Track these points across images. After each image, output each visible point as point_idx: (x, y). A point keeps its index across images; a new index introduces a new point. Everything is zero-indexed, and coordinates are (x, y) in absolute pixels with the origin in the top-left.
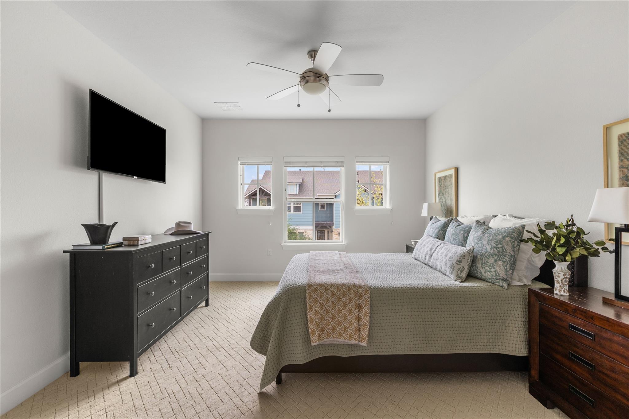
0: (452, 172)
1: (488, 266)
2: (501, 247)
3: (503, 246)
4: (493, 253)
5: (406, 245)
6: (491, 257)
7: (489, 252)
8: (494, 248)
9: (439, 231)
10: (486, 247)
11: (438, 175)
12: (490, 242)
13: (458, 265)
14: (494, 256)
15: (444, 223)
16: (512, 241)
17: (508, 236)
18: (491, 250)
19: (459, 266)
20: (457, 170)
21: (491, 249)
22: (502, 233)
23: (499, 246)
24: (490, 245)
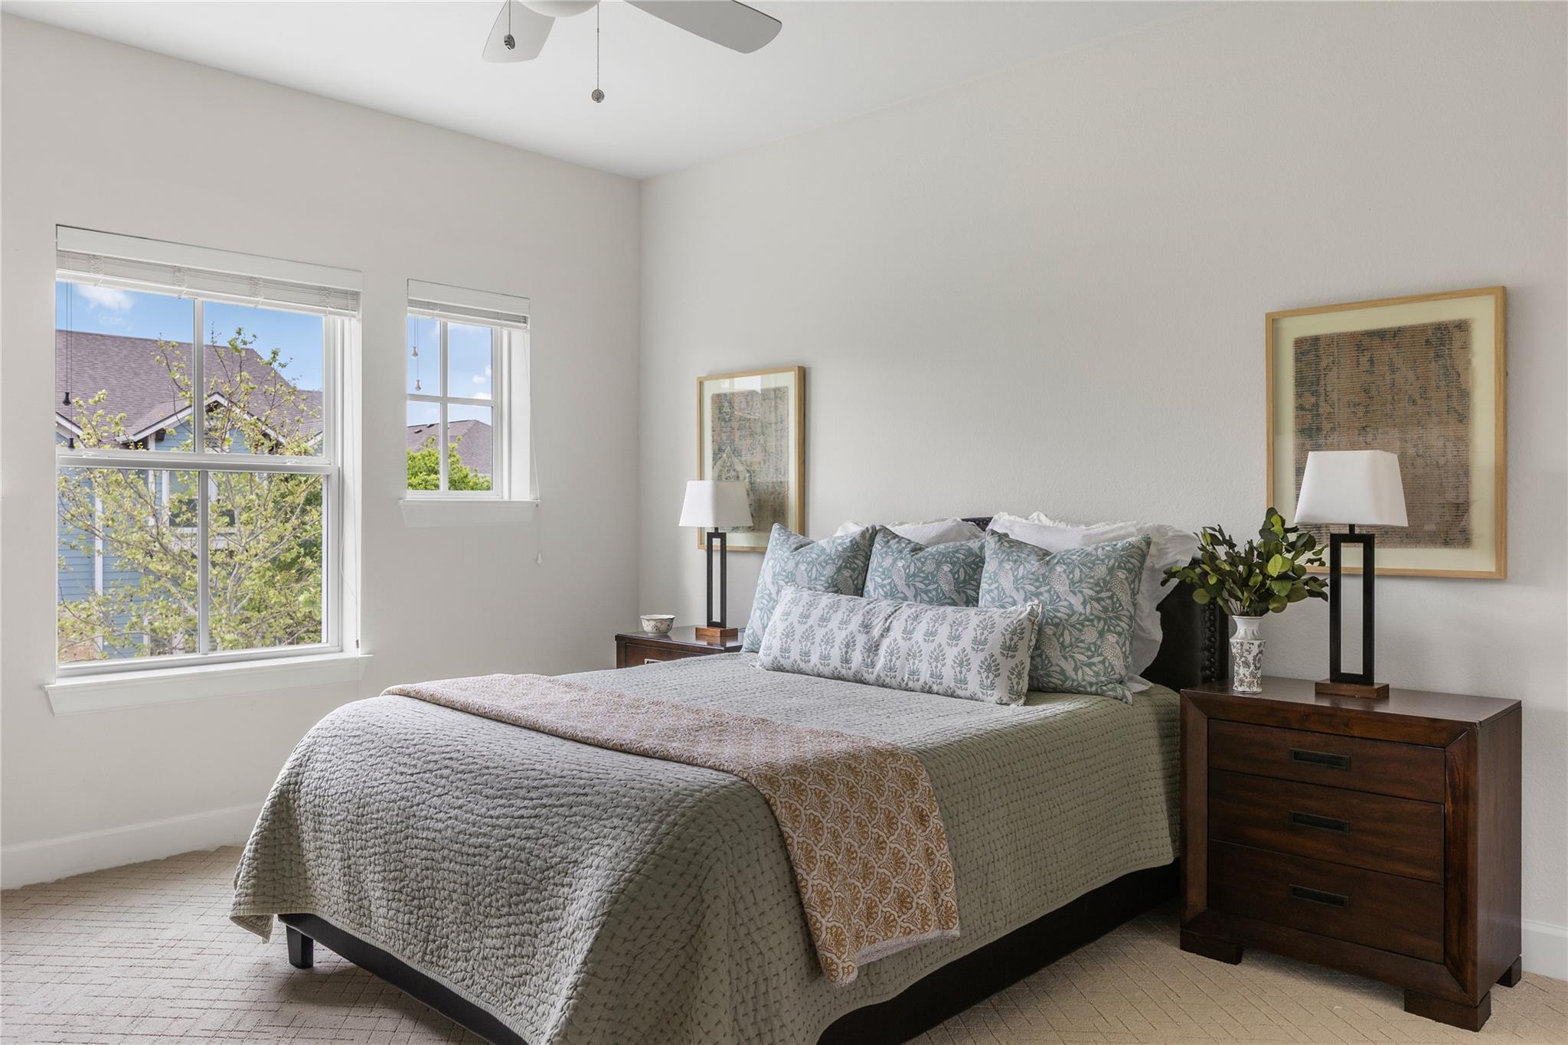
0: (788, 381)
1: (1083, 650)
2: (1108, 597)
3: (1114, 594)
4: (1092, 614)
5: (618, 638)
6: (1088, 626)
7: (1081, 614)
8: (1093, 603)
9: (839, 570)
10: (1068, 601)
11: (712, 388)
12: (1077, 585)
13: (1009, 659)
14: (1096, 622)
15: (852, 545)
16: (1130, 580)
17: (1120, 567)
18: (1085, 608)
19: (1012, 663)
20: (803, 375)
21: (1084, 604)
22: (1103, 560)
23: (1104, 595)
24: (1079, 595)
